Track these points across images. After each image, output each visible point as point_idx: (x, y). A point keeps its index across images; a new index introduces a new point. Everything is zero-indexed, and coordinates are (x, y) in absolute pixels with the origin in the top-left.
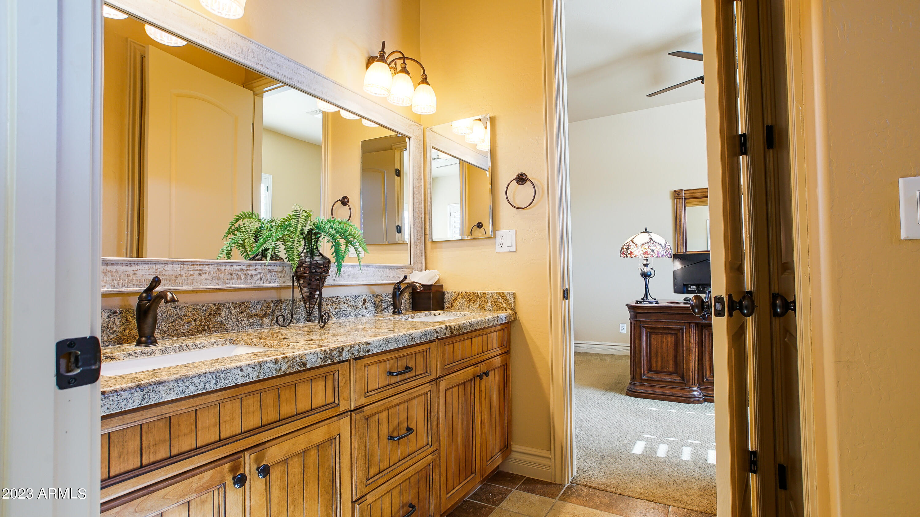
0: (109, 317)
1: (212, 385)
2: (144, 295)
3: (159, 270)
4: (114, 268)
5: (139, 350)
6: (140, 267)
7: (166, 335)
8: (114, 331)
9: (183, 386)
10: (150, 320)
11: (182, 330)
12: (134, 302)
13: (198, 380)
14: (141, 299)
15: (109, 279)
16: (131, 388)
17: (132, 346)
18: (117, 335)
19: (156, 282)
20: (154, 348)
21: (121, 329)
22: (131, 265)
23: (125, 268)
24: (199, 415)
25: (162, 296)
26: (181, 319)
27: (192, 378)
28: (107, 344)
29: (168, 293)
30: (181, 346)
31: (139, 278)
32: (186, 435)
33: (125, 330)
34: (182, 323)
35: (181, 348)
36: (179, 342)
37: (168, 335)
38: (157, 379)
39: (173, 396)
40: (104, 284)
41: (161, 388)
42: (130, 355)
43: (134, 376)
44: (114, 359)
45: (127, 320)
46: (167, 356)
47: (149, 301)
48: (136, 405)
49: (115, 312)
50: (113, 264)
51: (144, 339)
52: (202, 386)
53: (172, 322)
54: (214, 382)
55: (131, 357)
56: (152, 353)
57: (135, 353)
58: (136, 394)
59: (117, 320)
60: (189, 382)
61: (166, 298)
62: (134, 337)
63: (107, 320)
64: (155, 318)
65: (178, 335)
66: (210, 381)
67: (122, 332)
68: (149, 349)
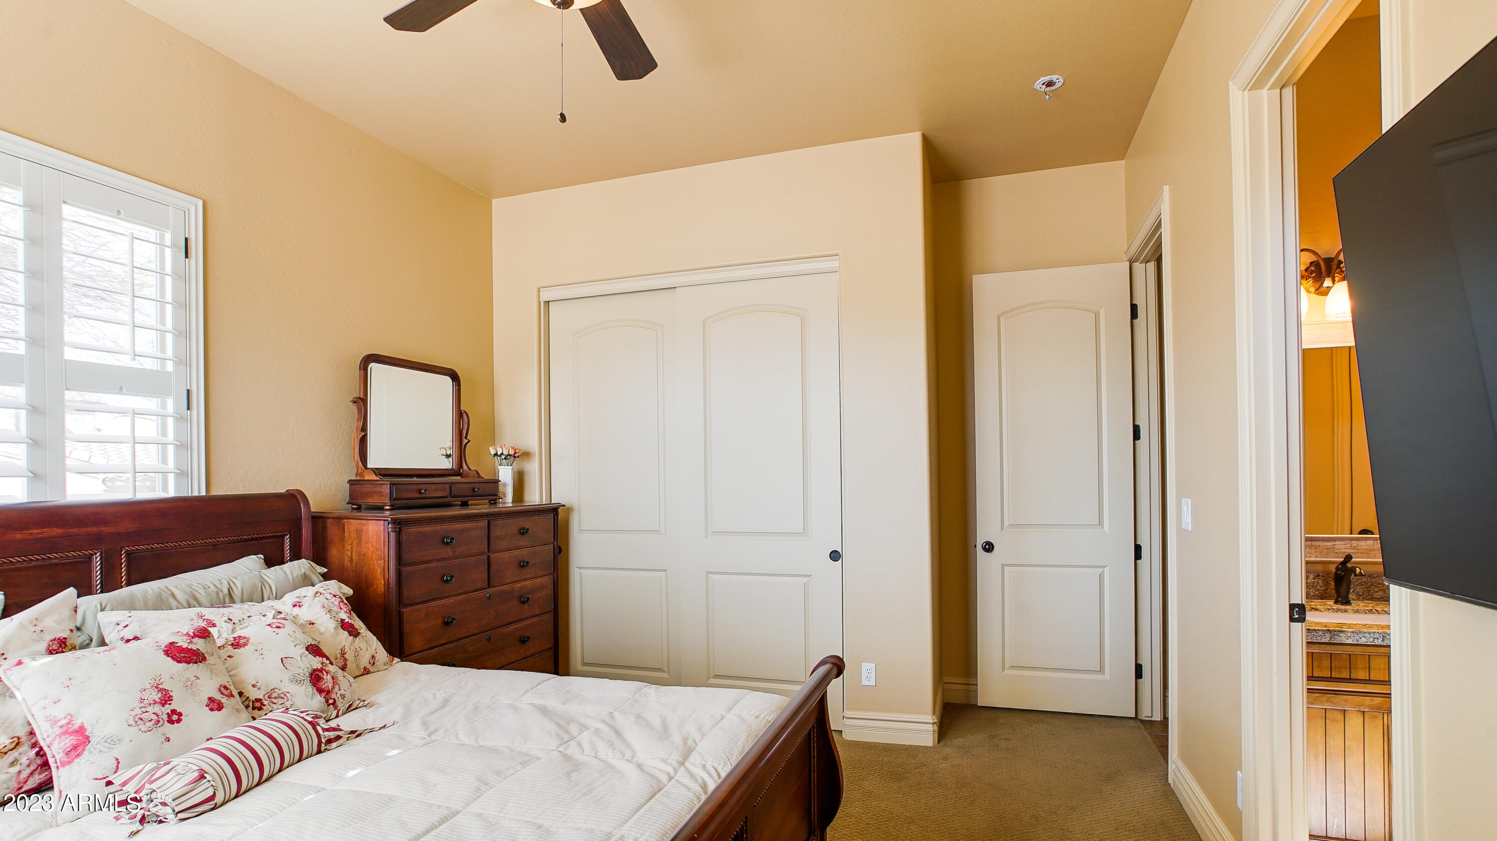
0: (1314, 579)
1: (1379, 641)
2: (1340, 566)
3: (1354, 545)
4: (1317, 543)
5: (1336, 607)
6: (1337, 543)
7: (1360, 597)
8: (1318, 589)
9: (1357, 637)
10: (1344, 586)
11: (1376, 595)
12: (1333, 568)
13: (1369, 636)
14: (1337, 568)
15: (1313, 551)
16: (1323, 630)
17: (1331, 603)
18: (1320, 592)
19: (1348, 558)
20: (1347, 607)
21: (1323, 588)
22: (1330, 541)
23: (1326, 543)
24: (1371, 659)
25: (1353, 570)
26: (1375, 586)
27: (1364, 633)
28: (1313, 598)
29: (1357, 569)
30: (1371, 610)
31: (1336, 551)
32: (1361, 669)
33: (1327, 589)
34: (1376, 589)
35: (1371, 611)
36: (1370, 605)
37: (1363, 598)
38: (1340, 629)
39: (1349, 641)
40: (1310, 555)
41: (1342, 634)
42: (1329, 609)
43: (1326, 624)
44: (1317, 610)
45: (1327, 582)
46: (1357, 615)
47: (1344, 571)
48: (1327, 640)
49: (1319, 576)
50: (1316, 540)
51: (1340, 599)
52: (1371, 640)
53: (1367, 588)
54: (1381, 639)
55: (1330, 611)
56: (1346, 611)
57: (1333, 609)
58: (1326, 634)
59: (1320, 581)
60: (1362, 635)
61: (1356, 572)
62: (1334, 597)
63: (1313, 580)
64: (1349, 583)
65: (1372, 599)
66: (1378, 638)
67: (1324, 590)
68: (1343, 607)
